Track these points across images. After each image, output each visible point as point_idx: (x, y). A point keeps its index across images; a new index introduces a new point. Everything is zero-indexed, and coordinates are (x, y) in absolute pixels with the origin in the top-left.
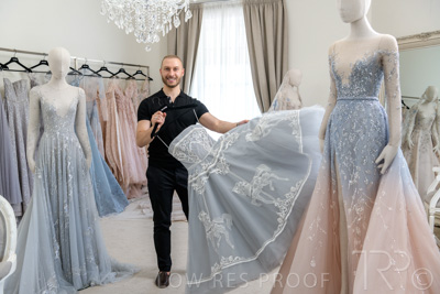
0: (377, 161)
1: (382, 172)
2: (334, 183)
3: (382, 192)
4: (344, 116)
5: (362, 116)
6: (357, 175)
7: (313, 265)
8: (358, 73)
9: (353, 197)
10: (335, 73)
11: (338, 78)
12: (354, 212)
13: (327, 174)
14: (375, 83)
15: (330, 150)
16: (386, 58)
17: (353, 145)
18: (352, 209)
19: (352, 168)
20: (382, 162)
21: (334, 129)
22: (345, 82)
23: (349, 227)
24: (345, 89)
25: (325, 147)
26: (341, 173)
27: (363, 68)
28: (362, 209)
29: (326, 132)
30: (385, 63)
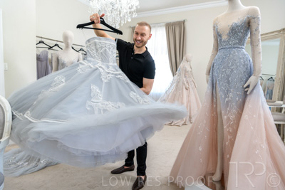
0: (245, 86)
1: (248, 93)
2: (214, 101)
3: (248, 106)
4: (223, 59)
5: (235, 58)
6: (231, 95)
7: (200, 149)
8: (233, 31)
9: (228, 109)
10: (218, 32)
11: (219, 36)
12: (228, 118)
13: (210, 95)
14: (244, 37)
15: (213, 81)
16: (252, 21)
17: (229, 76)
18: (227, 116)
19: (228, 90)
20: (248, 87)
21: (216, 67)
22: (225, 37)
23: (225, 127)
24: (224, 42)
25: (210, 79)
26: (220, 94)
27: (237, 27)
28: (234, 117)
29: (210, 71)
30: (252, 24)
